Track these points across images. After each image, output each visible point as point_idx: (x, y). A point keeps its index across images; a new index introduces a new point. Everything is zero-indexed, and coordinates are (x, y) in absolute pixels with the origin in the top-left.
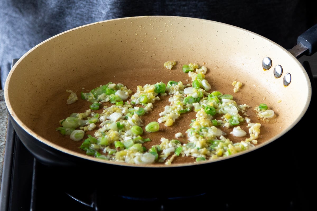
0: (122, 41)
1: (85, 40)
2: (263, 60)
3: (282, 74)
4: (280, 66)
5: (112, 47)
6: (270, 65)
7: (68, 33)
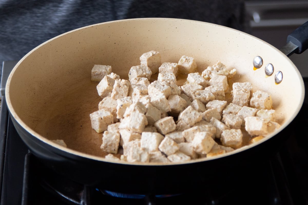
0: (115, 43)
1: (80, 43)
2: (254, 59)
3: (273, 73)
4: (271, 64)
5: (106, 49)
6: (261, 64)
7: (63, 36)
